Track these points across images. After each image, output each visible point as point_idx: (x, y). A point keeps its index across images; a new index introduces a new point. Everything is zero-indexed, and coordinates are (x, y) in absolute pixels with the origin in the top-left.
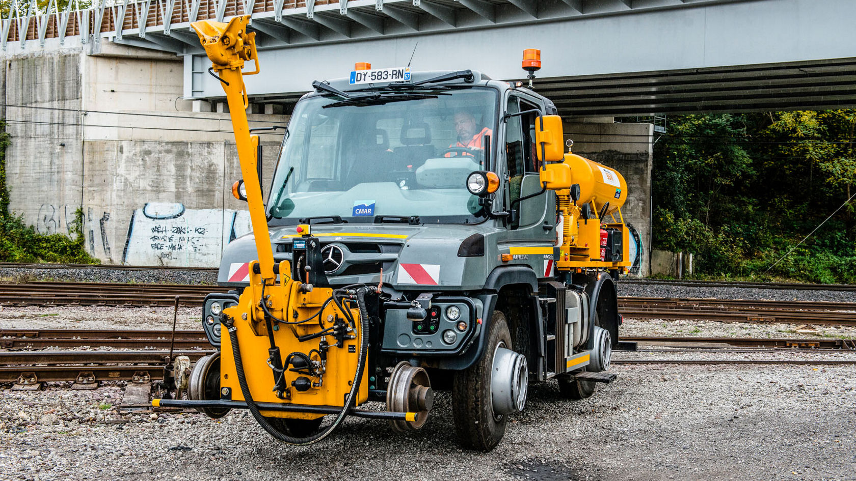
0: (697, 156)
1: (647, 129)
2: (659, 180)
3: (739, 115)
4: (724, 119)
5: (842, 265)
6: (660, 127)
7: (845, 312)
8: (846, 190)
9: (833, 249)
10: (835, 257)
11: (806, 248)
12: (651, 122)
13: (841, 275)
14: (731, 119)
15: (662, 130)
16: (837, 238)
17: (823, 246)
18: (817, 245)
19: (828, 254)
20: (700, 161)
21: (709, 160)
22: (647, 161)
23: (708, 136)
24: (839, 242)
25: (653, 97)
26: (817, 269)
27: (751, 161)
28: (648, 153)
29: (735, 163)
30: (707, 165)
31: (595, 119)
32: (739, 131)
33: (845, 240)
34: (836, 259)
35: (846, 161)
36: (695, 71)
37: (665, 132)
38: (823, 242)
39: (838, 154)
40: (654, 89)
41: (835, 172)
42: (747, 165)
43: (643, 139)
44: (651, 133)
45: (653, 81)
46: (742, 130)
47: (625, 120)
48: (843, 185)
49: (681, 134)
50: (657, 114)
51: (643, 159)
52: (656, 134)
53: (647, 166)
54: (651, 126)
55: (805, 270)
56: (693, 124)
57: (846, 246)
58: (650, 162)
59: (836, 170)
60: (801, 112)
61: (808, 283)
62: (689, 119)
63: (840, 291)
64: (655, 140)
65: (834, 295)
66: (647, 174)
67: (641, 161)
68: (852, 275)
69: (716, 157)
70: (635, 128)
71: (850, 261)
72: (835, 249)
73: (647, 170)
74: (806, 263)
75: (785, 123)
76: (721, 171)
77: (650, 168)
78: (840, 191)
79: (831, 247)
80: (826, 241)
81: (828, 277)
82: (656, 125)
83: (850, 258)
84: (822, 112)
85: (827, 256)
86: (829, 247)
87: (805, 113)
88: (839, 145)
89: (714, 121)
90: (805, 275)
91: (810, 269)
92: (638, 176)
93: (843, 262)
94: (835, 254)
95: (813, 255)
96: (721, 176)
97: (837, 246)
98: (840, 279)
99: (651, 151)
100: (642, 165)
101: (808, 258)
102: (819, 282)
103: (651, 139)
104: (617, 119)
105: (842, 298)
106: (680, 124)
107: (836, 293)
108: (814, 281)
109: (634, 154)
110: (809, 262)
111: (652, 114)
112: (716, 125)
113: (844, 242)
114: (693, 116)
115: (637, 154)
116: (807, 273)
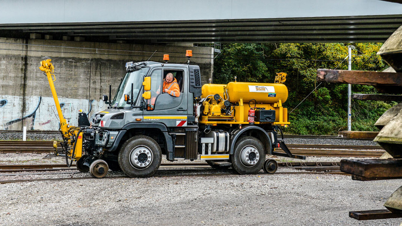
0: (238, 66)
1: (211, 50)
2: (217, 79)
3: (260, 44)
4: (252, 46)
5: (311, 125)
6: (218, 50)
7: (302, 149)
8: (314, 85)
9: (308, 116)
10: (308, 121)
11: (294, 116)
12: (213, 47)
13: (311, 130)
14: (256, 47)
15: (218, 51)
16: (309, 111)
17: (303, 114)
18: (300, 114)
19: (305, 119)
20: (239, 68)
21: (245, 68)
22: (210, 68)
23: (244, 55)
24: (310, 112)
25: (213, 33)
26: (299, 127)
27: (267, 69)
28: (211, 63)
29: (258, 70)
30: (243, 71)
31: (183, 44)
32: (260, 53)
33: (314, 111)
34: (309, 121)
35: (313, 70)
36: (227, 21)
37: (220, 52)
38: (303, 113)
39: (309, 66)
40: (214, 29)
41: (307, 75)
42: (265, 71)
43: (209, 56)
44: (212, 53)
45: (214, 25)
46: (261, 52)
47: (199, 45)
48: (311, 82)
49: (229, 54)
50: (216, 42)
51: (208, 67)
52: (215, 54)
53: (210, 70)
54: (213, 49)
55: (293, 128)
56: (236, 49)
57: (314, 115)
58: (212, 69)
59: (308, 75)
60: (289, 44)
61: (294, 135)
62: (234, 46)
63: (305, 138)
64: (215, 57)
65: (301, 140)
66: (210, 75)
67: (208, 68)
68: (316, 130)
69: (248, 67)
70: (204, 50)
71: (315, 122)
72: (309, 116)
73: (210, 73)
74: (294, 124)
75: (281, 49)
76: (251, 74)
77: (212, 72)
78: (311, 85)
79: (307, 115)
80: (304, 112)
81: (304, 131)
82: (216, 48)
83: (315, 121)
84: (302, 44)
85: (305, 120)
86: (306, 115)
87: (292, 44)
88: (311, 61)
89: (247, 47)
90: (293, 130)
91: (295, 127)
92: (206, 76)
93: (312, 123)
94: (309, 119)
95: (298, 120)
96: (251, 77)
97: (310, 115)
98: (311, 132)
99: (212, 62)
100: (207, 70)
101: (295, 121)
102: (300, 134)
103: (212, 57)
104: (195, 45)
105: (305, 142)
106: (229, 48)
107: (303, 139)
108: (298, 133)
109: (203, 64)
110: (295, 123)
111: (213, 43)
112: (249, 49)
113: (313, 112)
114: (236, 44)
115: (205, 64)
116: (294, 129)
